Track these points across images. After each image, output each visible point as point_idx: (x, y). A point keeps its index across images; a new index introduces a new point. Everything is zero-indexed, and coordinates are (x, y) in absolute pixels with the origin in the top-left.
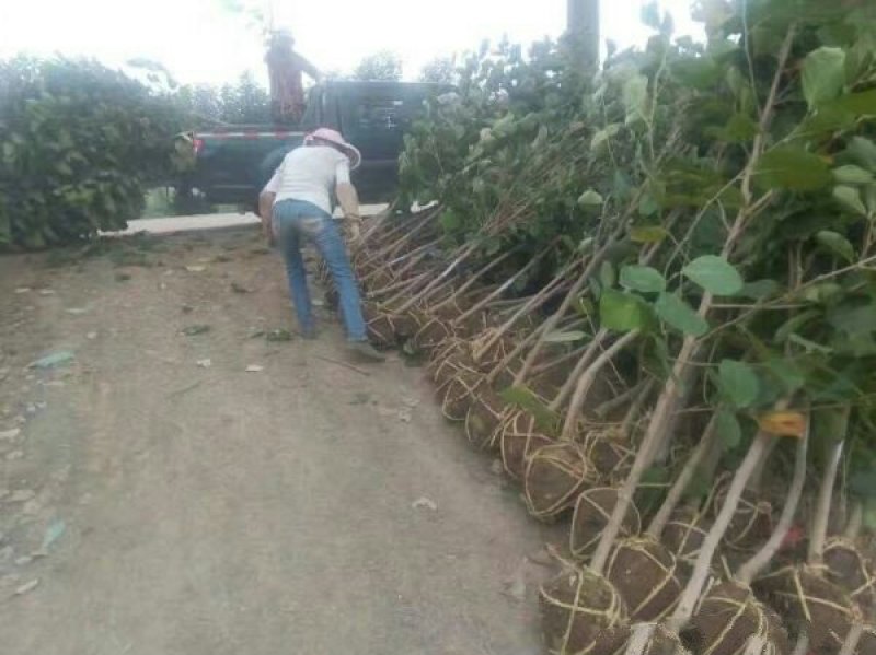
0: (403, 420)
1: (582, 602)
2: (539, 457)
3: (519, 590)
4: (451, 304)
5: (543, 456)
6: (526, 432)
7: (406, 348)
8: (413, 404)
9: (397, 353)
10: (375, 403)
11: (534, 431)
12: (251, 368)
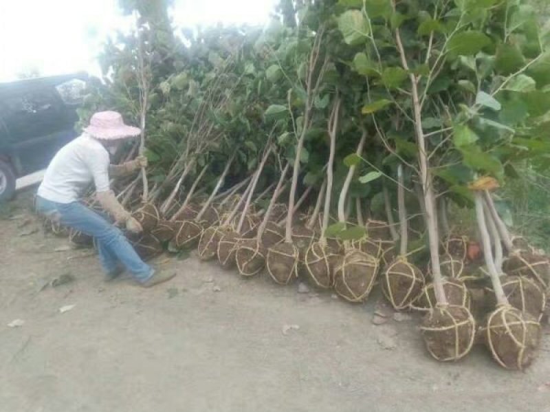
0: (217, 291)
1: (458, 320)
2: (347, 264)
3: (390, 342)
4: (187, 209)
5: (350, 262)
6: (323, 256)
7: (171, 249)
8: (210, 280)
9: (164, 255)
10: (185, 290)
11: (326, 254)
12: (62, 310)
